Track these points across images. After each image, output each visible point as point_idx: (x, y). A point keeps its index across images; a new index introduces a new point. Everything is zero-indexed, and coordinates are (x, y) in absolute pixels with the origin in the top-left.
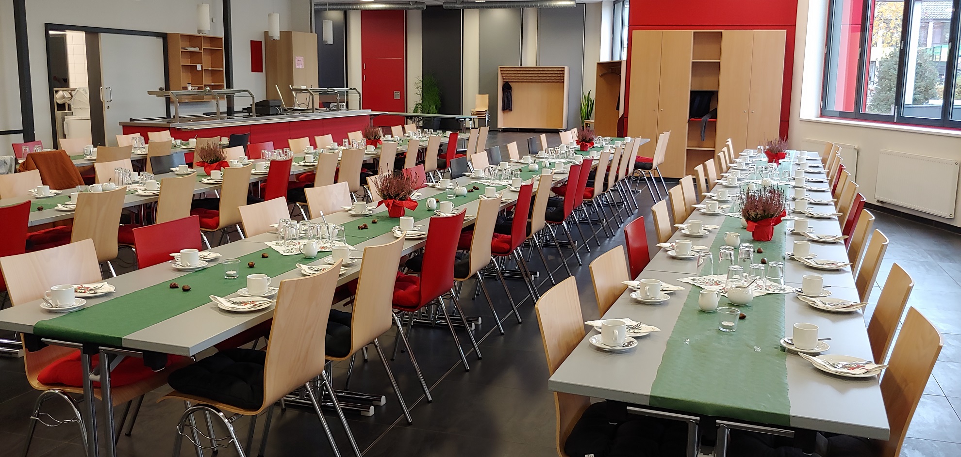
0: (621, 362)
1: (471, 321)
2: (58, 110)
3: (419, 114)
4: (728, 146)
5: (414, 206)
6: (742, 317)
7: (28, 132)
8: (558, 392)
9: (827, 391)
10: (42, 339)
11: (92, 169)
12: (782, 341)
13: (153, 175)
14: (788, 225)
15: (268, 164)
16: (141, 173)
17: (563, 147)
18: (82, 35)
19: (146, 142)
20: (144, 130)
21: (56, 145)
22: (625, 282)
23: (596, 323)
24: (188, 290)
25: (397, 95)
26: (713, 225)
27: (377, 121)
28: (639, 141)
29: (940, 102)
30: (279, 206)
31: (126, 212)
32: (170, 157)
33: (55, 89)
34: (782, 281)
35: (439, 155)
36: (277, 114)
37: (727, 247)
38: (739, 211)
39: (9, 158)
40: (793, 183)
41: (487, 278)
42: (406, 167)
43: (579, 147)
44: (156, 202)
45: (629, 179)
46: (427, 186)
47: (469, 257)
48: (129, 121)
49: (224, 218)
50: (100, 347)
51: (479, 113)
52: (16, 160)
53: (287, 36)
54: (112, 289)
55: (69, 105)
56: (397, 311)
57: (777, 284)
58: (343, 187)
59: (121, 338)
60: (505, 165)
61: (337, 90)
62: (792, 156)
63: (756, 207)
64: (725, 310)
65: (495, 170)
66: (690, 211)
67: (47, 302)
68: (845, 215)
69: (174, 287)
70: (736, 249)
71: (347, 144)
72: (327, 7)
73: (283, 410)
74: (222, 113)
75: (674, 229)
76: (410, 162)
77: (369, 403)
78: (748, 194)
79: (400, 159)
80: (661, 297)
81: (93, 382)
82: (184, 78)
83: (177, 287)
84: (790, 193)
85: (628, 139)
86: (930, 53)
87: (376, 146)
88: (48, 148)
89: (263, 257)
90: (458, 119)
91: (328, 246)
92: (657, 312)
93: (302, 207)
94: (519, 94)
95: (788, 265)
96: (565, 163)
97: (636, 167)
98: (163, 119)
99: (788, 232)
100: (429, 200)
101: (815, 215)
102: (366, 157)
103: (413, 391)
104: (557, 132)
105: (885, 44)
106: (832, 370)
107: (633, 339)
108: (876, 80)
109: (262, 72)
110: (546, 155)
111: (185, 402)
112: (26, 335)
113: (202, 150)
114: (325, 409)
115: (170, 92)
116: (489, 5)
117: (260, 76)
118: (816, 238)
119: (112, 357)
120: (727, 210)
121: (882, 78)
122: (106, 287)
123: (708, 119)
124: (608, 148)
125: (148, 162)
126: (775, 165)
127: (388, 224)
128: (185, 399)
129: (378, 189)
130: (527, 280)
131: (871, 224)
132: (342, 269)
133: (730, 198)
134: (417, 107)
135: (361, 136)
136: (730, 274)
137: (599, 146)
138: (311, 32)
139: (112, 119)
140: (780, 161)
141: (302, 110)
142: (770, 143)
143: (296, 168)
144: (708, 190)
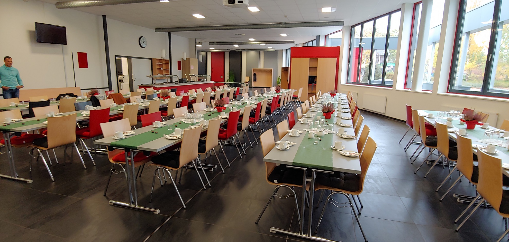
0: (285, 153)
1: (243, 144)
2: (119, 81)
3: (228, 82)
4: (319, 92)
5: (225, 109)
6: (321, 140)
7: (110, 88)
8: (267, 162)
9: (344, 160)
10: (113, 147)
11: (129, 99)
12: (332, 147)
13: (147, 100)
14: (335, 114)
15: (182, 97)
16: (144, 100)
17: (271, 92)
18: (126, 59)
19: (146, 91)
20: (145, 87)
21: (118, 92)
22: (288, 131)
23: (278, 142)
24: (157, 133)
25: (222, 77)
26: (314, 114)
27: (216, 84)
28: (294, 90)
29: (381, 80)
30: (185, 109)
31: (140, 111)
32: (153, 95)
33: (118, 75)
34: (333, 130)
35: (234, 94)
36: (185, 83)
37: (317, 120)
38: (321, 110)
39: (105, 95)
40: (338, 103)
41: (247, 131)
42: (224, 97)
43: (276, 92)
44: (148, 108)
45: (291, 102)
46: (229, 103)
47: (242, 124)
48: (141, 85)
49: (169, 113)
50: (131, 150)
51: (246, 82)
52: (106, 96)
53: (188, 59)
54: (134, 133)
55: (123, 80)
56: (220, 140)
57: (331, 131)
58: (204, 103)
59: (136, 147)
60: (254, 97)
61: (203, 75)
62: (338, 95)
63: (326, 109)
64: (316, 138)
65: (250, 98)
66: (307, 110)
67: (115, 137)
68: (352, 112)
69: (153, 132)
70: (320, 121)
71: (206, 91)
72: (201, 51)
73: (186, 170)
74: (169, 82)
75: (303, 116)
76: (225, 96)
77: (211, 167)
78: (324, 105)
79: (222, 96)
80: (298, 135)
81: (129, 160)
82: (157, 72)
83: (154, 132)
84: (337, 105)
85: (291, 90)
86: (379, 65)
87: (215, 92)
88: (116, 92)
89: (180, 124)
90: (240, 84)
91: (199, 120)
92: (296, 139)
93: (192, 110)
94: (258, 77)
95: (335, 126)
96: (272, 97)
97: (293, 98)
98: (151, 84)
99: (335, 116)
100: (230, 107)
101: (344, 111)
102: (211, 95)
103: (225, 164)
104: (269, 88)
105: (366, 63)
106: (345, 154)
107: (288, 147)
108: (364, 73)
109: (181, 70)
110: (266, 94)
111: (156, 166)
112: (108, 146)
113: (163, 93)
114: (199, 169)
115: (153, 76)
116: (249, 50)
117: (181, 71)
118: (343, 118)
119: (134, 152)
120: (318, 110)
121: (365, 73)
122: (132, 132)
123: (314, 84)
124: (285, 92)
125: (146, 97)
126: (333, 97)
127: (217, 114)
128: (157, 165)
129: (214, 104)
130: (260, 132)
131: (359, 114)
132: (203, 127)
133: (319, 107)
134: (227, 80)
135: (210, 89)
136: (318, 128)
137: (282, 92)
138: (196, 58)
139: (135, 84)
140: (334, 96)
141: (193, 82)
142: (331, 91)
143: (190, 98)
144: (313, 105)
